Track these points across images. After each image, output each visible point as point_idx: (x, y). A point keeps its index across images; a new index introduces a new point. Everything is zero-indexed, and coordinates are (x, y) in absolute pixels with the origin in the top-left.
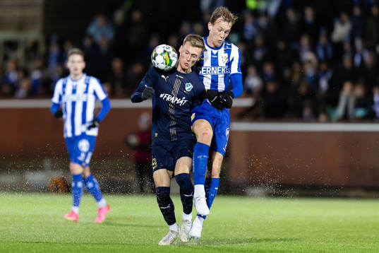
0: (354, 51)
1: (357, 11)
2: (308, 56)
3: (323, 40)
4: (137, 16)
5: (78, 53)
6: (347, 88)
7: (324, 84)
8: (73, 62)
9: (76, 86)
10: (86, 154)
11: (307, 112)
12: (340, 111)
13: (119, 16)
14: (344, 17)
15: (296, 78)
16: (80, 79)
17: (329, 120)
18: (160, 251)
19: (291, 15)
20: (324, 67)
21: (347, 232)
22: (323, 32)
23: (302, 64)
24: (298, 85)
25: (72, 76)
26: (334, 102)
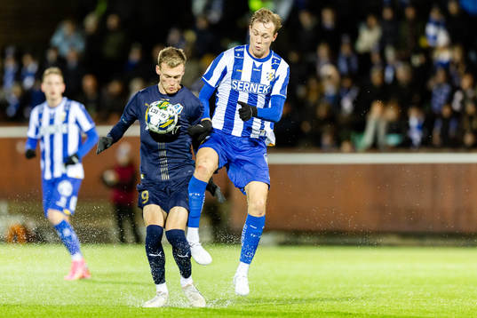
0: (384, 63)
1: (388, 14)
2: (327, 70)
3: (345, 50)
4: (113, 22)
5: (56, 73)
6: (377, 109)
7: (347, 105)
8: (50, 83)
9: (54, 115)
10: (69, 199)
11: (327, 140)
12: (367, 139)
13: (91, 22)
14: (372, 21)
15: (313, 98)
16: (60, 104)
17: (354, 150)
18: (146, 315)
19: (306, 20)
20: (347, 83)
21: (378, 289)
22: (346, 40)
23: (319, 79)
24: (316, 106)
25: (49, 101)
26: (360, 127)
